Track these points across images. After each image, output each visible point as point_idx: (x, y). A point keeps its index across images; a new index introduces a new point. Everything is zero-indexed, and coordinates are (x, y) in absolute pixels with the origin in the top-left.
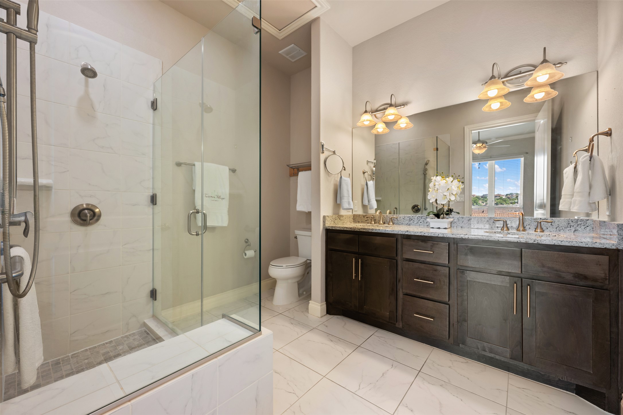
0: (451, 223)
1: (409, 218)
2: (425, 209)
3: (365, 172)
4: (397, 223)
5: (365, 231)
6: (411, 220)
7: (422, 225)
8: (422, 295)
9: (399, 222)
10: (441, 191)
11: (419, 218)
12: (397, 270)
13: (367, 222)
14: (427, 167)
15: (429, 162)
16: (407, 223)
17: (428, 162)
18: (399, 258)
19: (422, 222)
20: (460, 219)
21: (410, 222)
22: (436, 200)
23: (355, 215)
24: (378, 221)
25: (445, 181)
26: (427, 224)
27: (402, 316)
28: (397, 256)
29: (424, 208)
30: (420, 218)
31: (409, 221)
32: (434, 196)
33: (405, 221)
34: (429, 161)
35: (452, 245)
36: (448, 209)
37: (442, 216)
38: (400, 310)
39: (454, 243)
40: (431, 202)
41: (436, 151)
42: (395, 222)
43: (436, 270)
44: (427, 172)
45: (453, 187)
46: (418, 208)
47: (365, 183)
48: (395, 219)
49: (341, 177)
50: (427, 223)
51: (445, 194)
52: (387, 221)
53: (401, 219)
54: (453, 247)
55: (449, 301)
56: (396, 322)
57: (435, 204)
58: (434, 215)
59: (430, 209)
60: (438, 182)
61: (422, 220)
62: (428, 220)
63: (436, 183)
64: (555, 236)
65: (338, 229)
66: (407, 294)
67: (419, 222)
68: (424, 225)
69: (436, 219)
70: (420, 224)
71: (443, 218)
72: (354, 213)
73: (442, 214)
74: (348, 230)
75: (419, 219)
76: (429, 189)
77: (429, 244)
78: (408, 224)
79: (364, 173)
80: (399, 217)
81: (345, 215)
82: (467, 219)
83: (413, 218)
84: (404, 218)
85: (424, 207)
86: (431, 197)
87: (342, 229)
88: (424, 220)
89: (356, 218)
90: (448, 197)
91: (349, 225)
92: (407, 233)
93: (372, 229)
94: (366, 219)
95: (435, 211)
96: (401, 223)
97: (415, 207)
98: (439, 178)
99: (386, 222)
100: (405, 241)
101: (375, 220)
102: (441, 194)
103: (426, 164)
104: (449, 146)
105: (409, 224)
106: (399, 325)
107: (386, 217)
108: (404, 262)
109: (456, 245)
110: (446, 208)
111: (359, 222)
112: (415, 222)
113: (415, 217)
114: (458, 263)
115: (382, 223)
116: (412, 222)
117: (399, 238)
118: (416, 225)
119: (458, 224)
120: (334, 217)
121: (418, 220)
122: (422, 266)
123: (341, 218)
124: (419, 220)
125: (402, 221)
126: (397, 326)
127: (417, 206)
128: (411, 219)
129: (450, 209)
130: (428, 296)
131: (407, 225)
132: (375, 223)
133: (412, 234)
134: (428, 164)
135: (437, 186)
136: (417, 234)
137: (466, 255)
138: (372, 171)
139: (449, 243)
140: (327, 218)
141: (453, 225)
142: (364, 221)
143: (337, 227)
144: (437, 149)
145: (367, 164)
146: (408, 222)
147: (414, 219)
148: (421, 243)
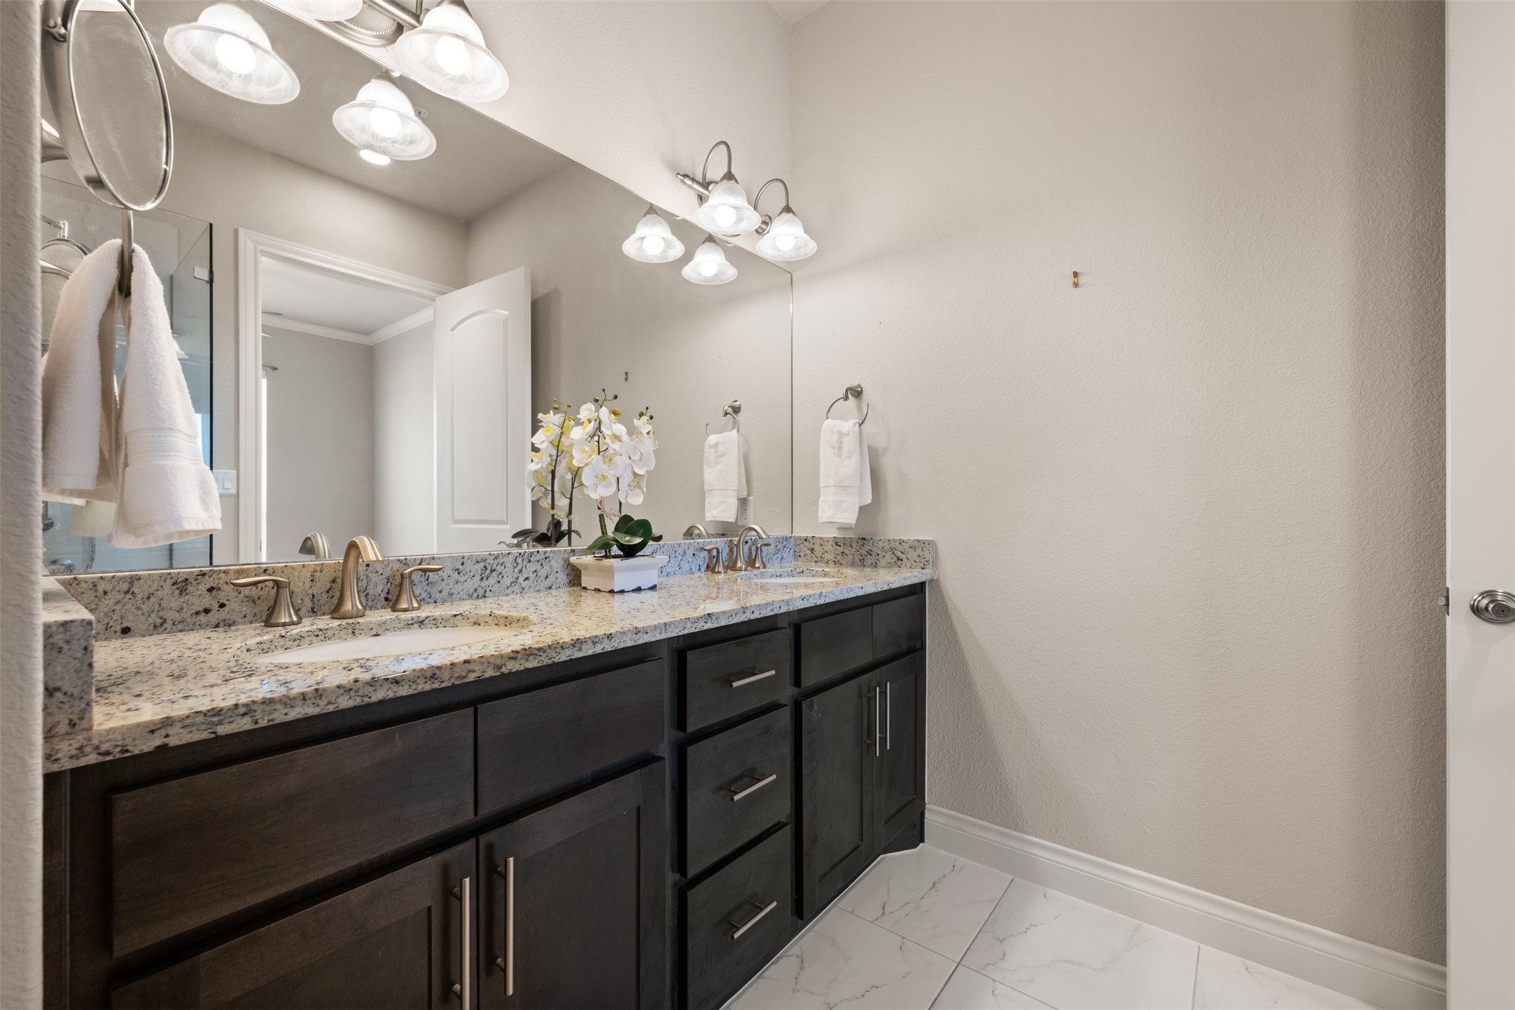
1: (482, 565)
4: (424, 595)
5: (533, 664)
6: (488, 572)
7: (532, 590)
9: (434, 590)
11: (519, 560)
16: (472, 591)
21: (485, 583)
24: (307, 600)
30: (525, 563)
31: (482, 579)
33: (463, 579)
50: (547, 577)
61: (532, 567)
64: (803, 572)
67: (521, 579)
68: (537, 588)
70: (525, 584)
74: (404, 691)
75: (519, 567)
78: (475, 595)
83: (496, 562)
84: (461, 568)
93: (573, 646)
96: (445, 593)
105: (481, 592)
111: (126, 631)
112: (507, 581)
113: (505, 559)
116: (492, 581)
118: (509, 591)
121: (517, 570)
124: (521, 571)
125: (452, 581)
128: (489, 568)
131: (470, 596)
142: (186, 614)
146: (476, 586)
147: (500, 568)
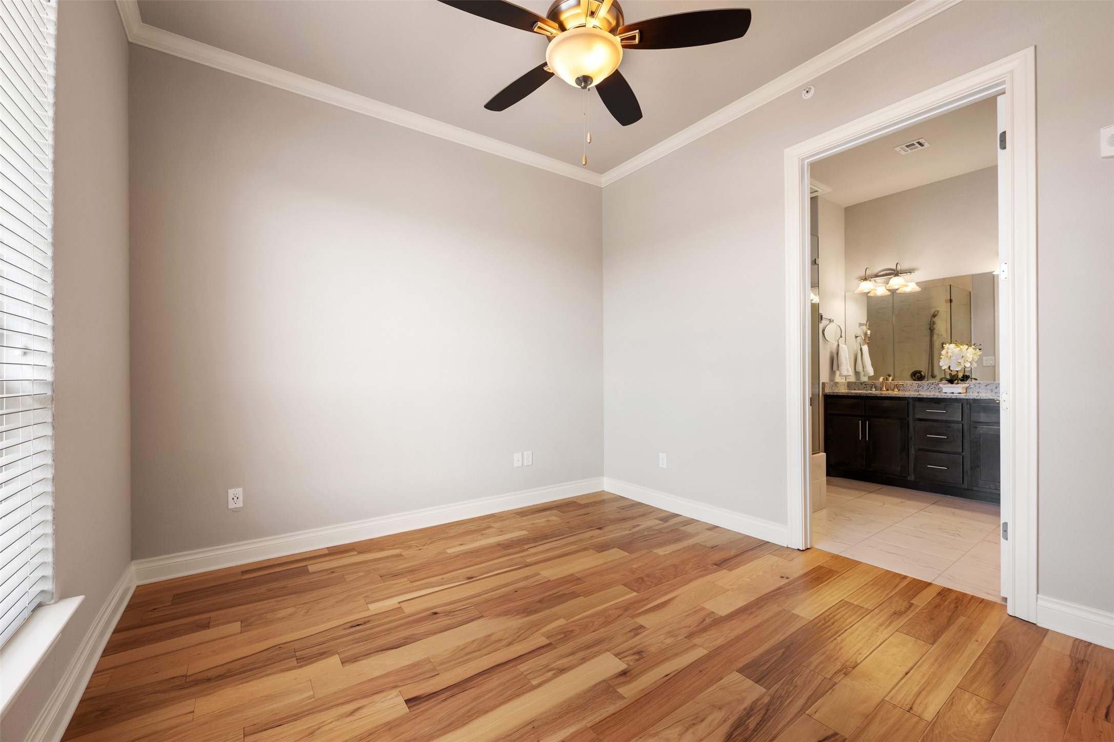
0: (967, 388)
1: (915, 385)
2: (933, 376)
3: (858, 336)
4: (903, 390)
5: (872, 395)
6: (920, 386)
7: (933, 391)
8: (935, 449)
9: (905, 389)
10: (955, 359)
11: (929, 384)
12: (908, 429)
13: (866, 389)
14: (935, 319)
15: (938, 313)
17: (936, 313)
18: (911, 419)
19: (934, 388)
20: (977, 385)
21: (919, 389)
22: (949, 367)
23: (849, 382)
25: (959, 349)
26: (939, 390)
27: (914, 470)
28: (908, 417)
29: (931, 376)
32: (946, 363)
34: (938, 311)
35: (965, 405)
36: (963, 375)
37: (956, 381)
38: (912, 464)
39: (967, 404)
40: (943, 368)
41: (949, 303)
42: (901, 388)
43: (949, 427)
44: (935, 326)
45: (968, 355)
46: (921, 375)
47: (859, 349)
48: (901, 386)
49: (838, 345)
51: (959, 361)
52: (891, 388)
53: (908, 385)
54: (966, 407)
55: (963, 452)
56: (908, 475)
57: (948, 370)
58: (947, 381)
59: (939, 375)
60: (951, 350)
61: (933, 386)
62: (941, 385)
63: (949, 351)
65: (841, 394)
66: (920, 450)
68: (936, 390)
69: (950, 385)
70: (929, 389)
71: (958, 383)
72: (848, 380)
73: (956, 380)
74: (852, 395)
75: (929, 386)
76: (942, 356)
77: (943, 405)
79: (856, 337)
80: (905, 384)
81: (841, 382)
82: (984, 385)
83: (922, 384)
84: (912, 385)
85: (930, 374)
86: (944, 364)
87: (846, 394)
88: (935, 386)
89: (850, 385)
90: (962, 364)
91: (843, 390)
92: (919, 396)
94: (865, 386)
95: (948, 377)
96: (908, 389)
97: (916, 373)
98: (952, 346)
99: (889, 389)
100: (917, 404)
101: (875, 387)
102: (955, 361)
103: (934, 316)
104: (970, 292)
106: (912, 478)
107: (889, 383)
108: (916, 422)
109: (969, 405)
110: (960, 375)
111: (855, 389)
112: (925, 389)
113: (925, 384)
114: (972, 419)
115: (885, 389)
116: (921, 388)
117: (911, 401)
118: (926, 391)
119: (974, 389)
120: (831, 384)
122: (935, 424)
123: (837, 386)
125: (910, 387)
126: (909, 478)
127: (920, 372)
128: (917, 385)
129: (966, 376)
130: (942, 449)
132: (876, 390)
133: (925, 397)
134: (937, 317)
135: (950, 354)
136: (930, 397)
137: (979, 412)
138: (866, 334)
139: (962, 404)
140: (826, 384)
141: (968, 390)
142: (862, 388)
143: (840, 393)
144: (951, 301)
145: (859, 326)
146: (916, 389)
147: (923, 386)
148: (933, 404)
